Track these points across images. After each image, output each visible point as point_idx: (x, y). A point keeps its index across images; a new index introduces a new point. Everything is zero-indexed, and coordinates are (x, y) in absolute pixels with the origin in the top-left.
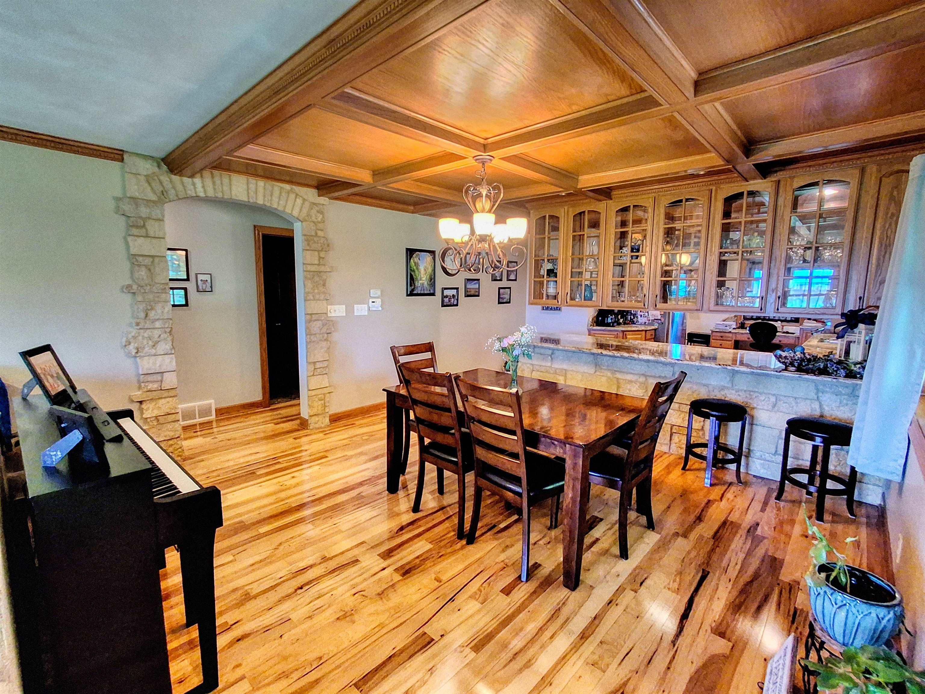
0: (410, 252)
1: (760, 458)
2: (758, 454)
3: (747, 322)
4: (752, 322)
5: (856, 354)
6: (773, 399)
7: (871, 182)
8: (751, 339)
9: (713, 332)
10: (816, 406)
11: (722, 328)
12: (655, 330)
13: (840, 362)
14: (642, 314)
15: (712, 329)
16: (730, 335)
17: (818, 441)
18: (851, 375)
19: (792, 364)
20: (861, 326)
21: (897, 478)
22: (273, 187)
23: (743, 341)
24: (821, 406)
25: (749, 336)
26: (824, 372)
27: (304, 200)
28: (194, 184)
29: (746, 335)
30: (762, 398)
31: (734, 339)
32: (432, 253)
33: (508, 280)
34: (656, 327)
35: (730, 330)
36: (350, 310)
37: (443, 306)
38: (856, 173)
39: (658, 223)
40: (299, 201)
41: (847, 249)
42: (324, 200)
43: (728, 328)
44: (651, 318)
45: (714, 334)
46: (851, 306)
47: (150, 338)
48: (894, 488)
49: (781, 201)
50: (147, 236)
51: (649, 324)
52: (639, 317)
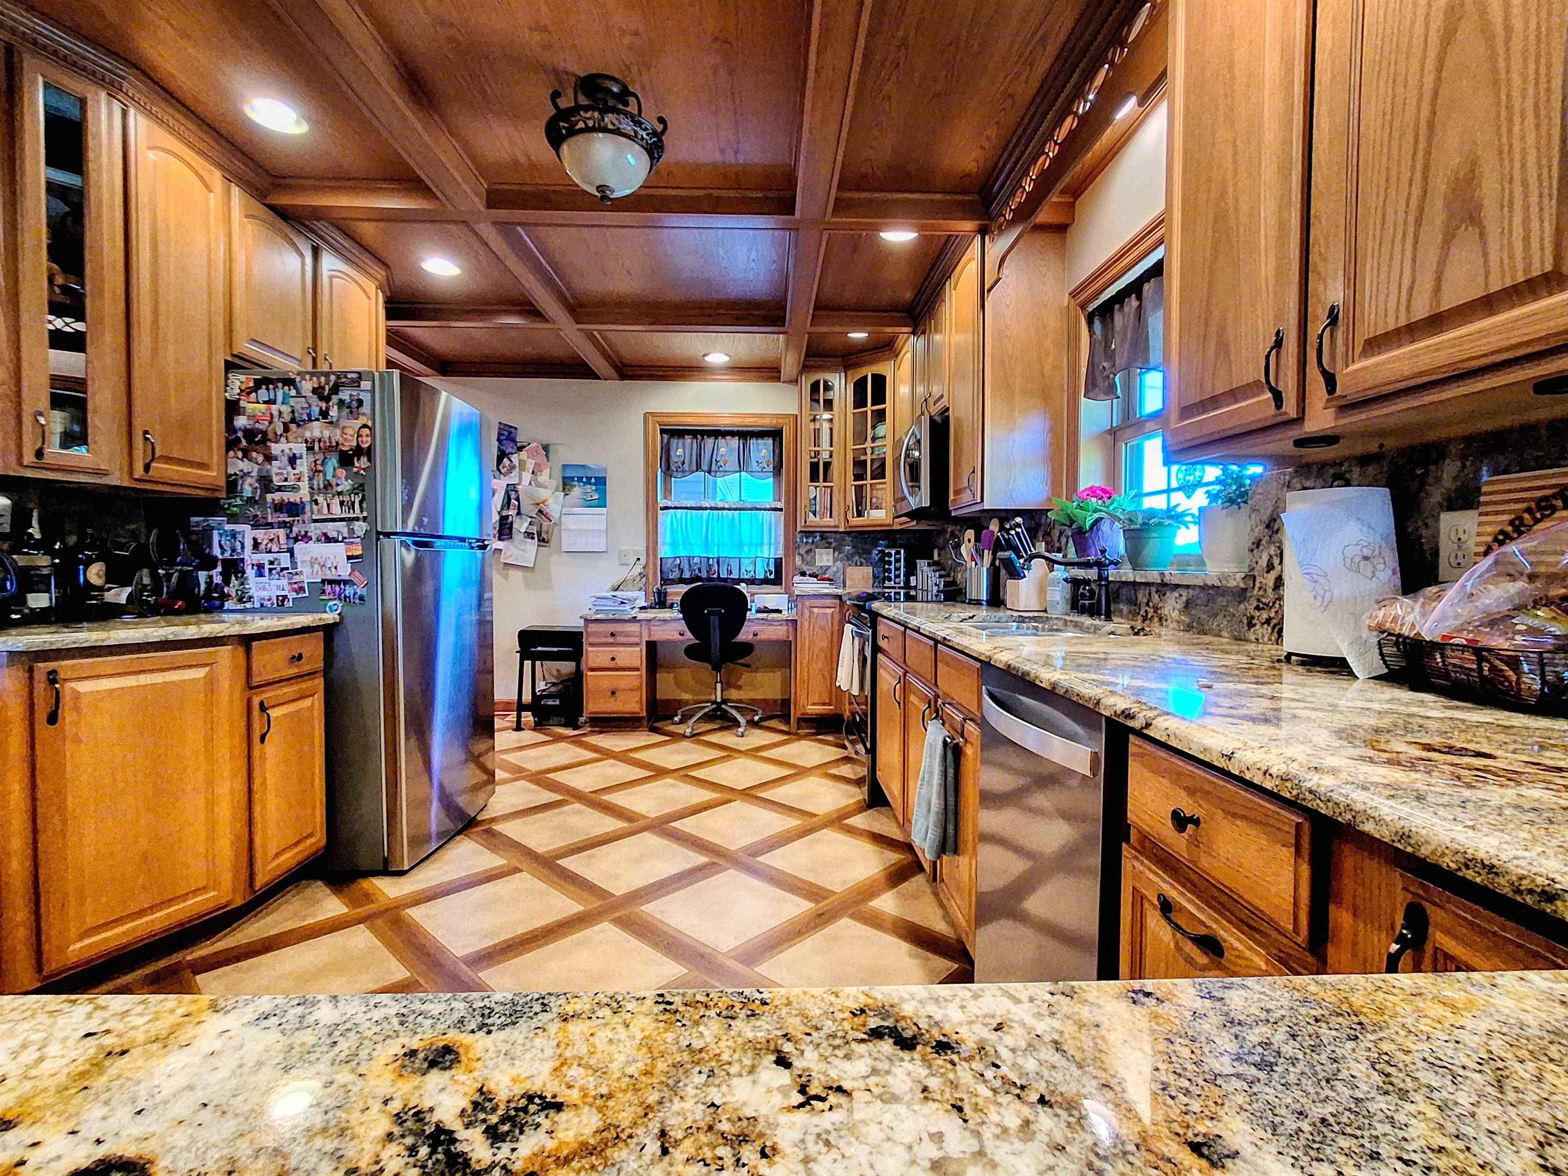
3: (671, 589)
4: (684, 587)
8: (689, 635)
9: (587, 621)
11: (611, 609)
12: (329, 631)
14: (265, 558)
15: (586, 612)
16: (634, 628)
23: (668, 642)
25: (683, 626)
29: (674, 625)
31: (646, 638)
34: (330, 617)
35: (634, 613)
43: (627, 607)
45: (593, 627)
51: (300, 607)
52: (250, 573)
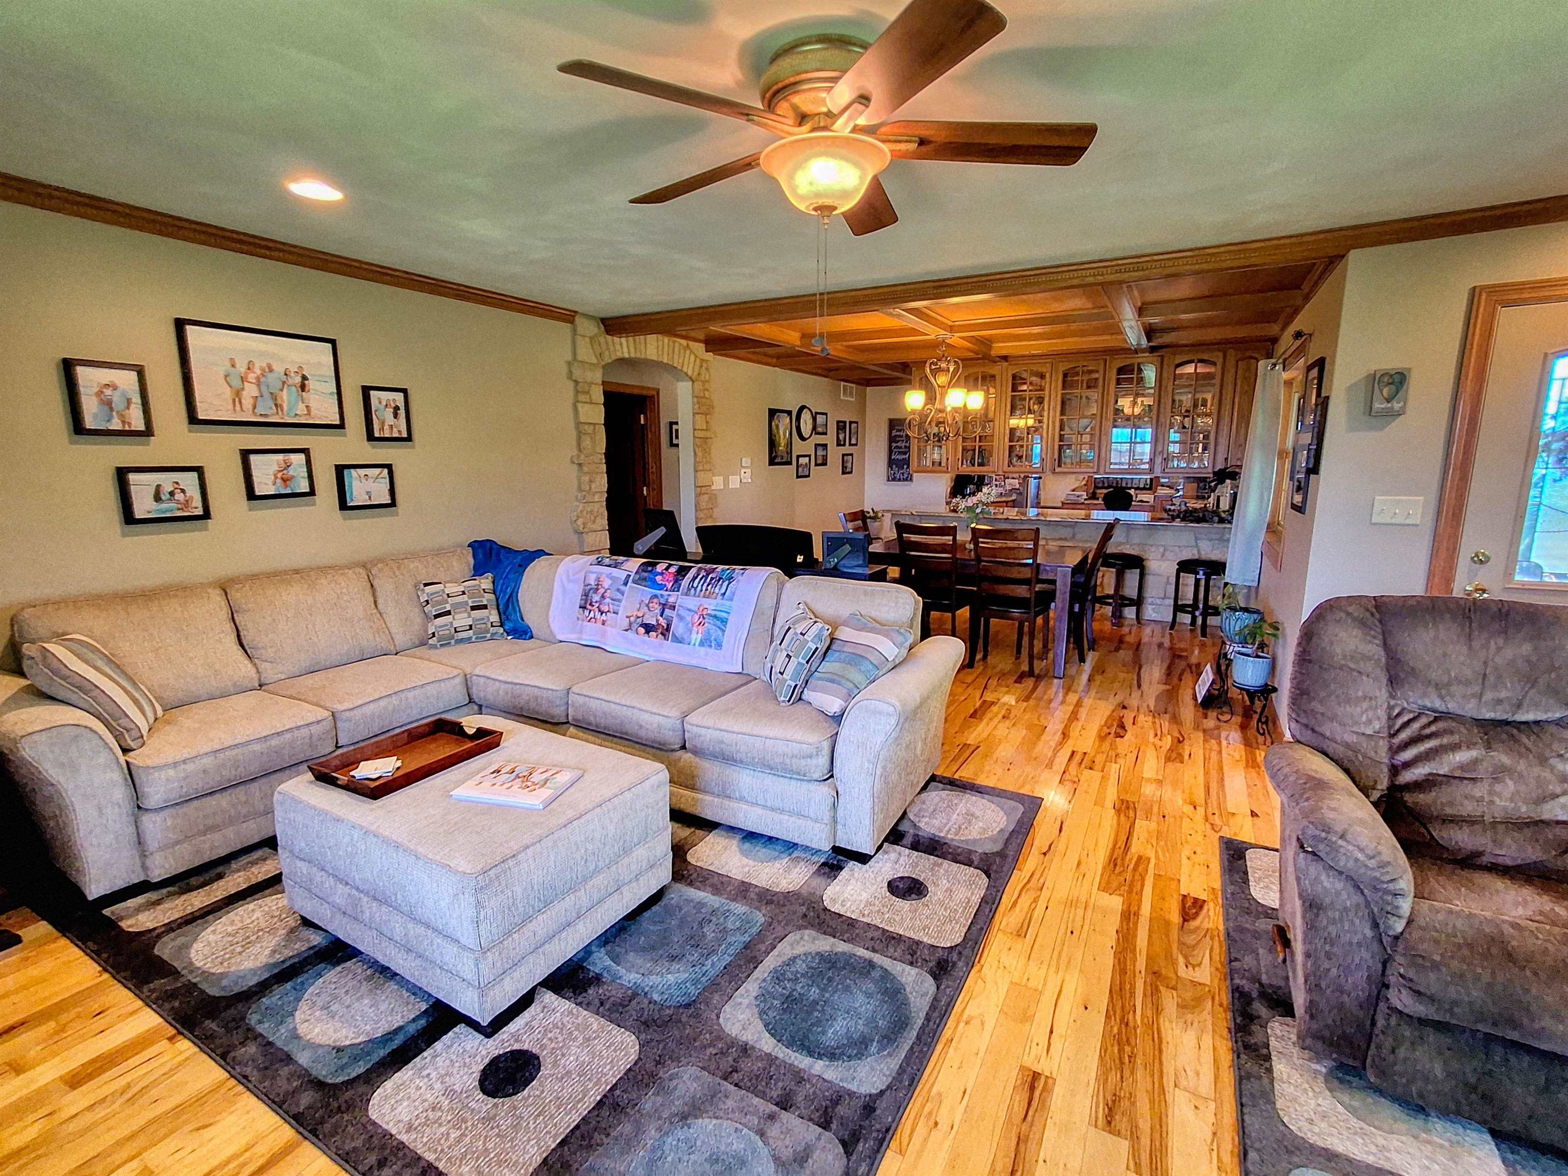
0: (772, 413)
1: (1152, 604)
2: (1150, 600)
4: (1105, 491)
5: (1225, 505)
6: (1162, 550)
7: (1231, 362)
9: (1063, 504)
10: (1195, 552)
13: (1213, 512)
17: (1201, 576)
18: (1222, 521)
19: (1178, 517)
20: (1228, 481)
21: (1256, 584)
22: (674, 342)
24: (1199, 551)
26: (1199, 520)
27: (696, 357)
28: (621, 344)
30: (1153, 549)
32: (789, 413)
33: (850, 445)
36: (726, 482)
37: (798, 477)
38: (1221, 354)
39: (1056, 387)
40: (692, 358)
41: (1215, 418)
42: (710, 356)
44: (1008, 488)
46: (1219, 466)
47: (591, 512)
48: (1253, 590)
49: (1165, 375)
50: (591, 403)
